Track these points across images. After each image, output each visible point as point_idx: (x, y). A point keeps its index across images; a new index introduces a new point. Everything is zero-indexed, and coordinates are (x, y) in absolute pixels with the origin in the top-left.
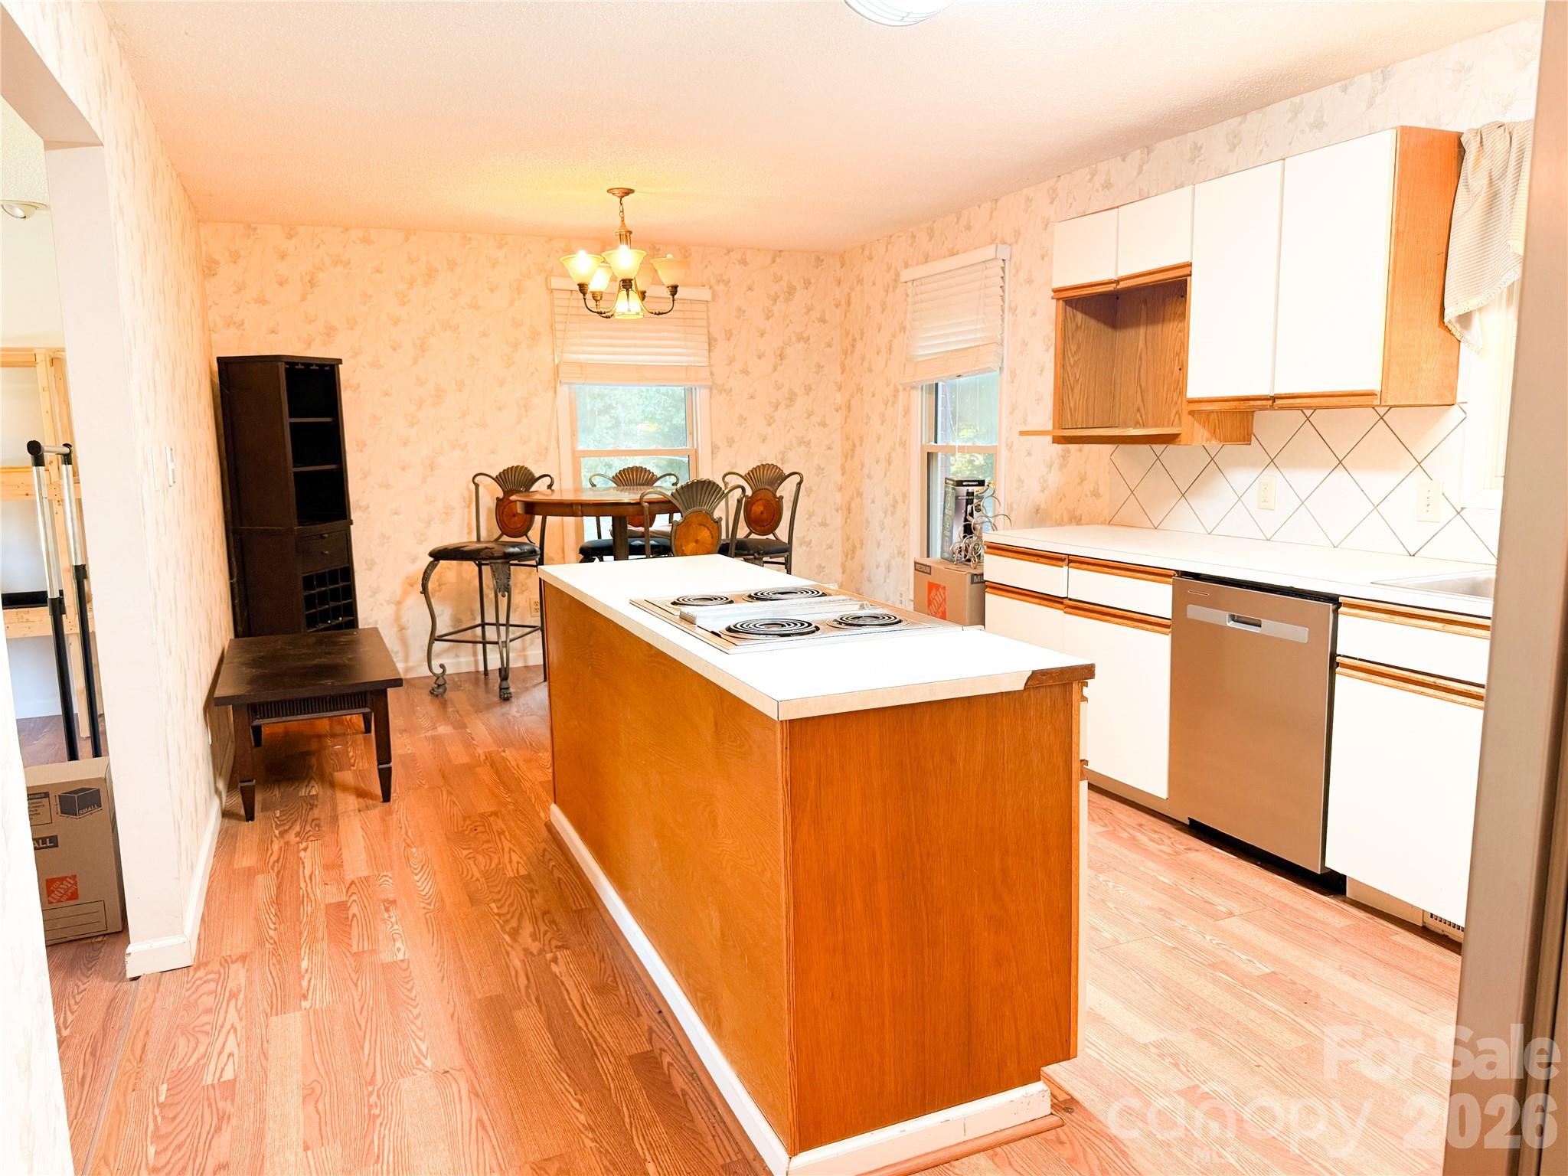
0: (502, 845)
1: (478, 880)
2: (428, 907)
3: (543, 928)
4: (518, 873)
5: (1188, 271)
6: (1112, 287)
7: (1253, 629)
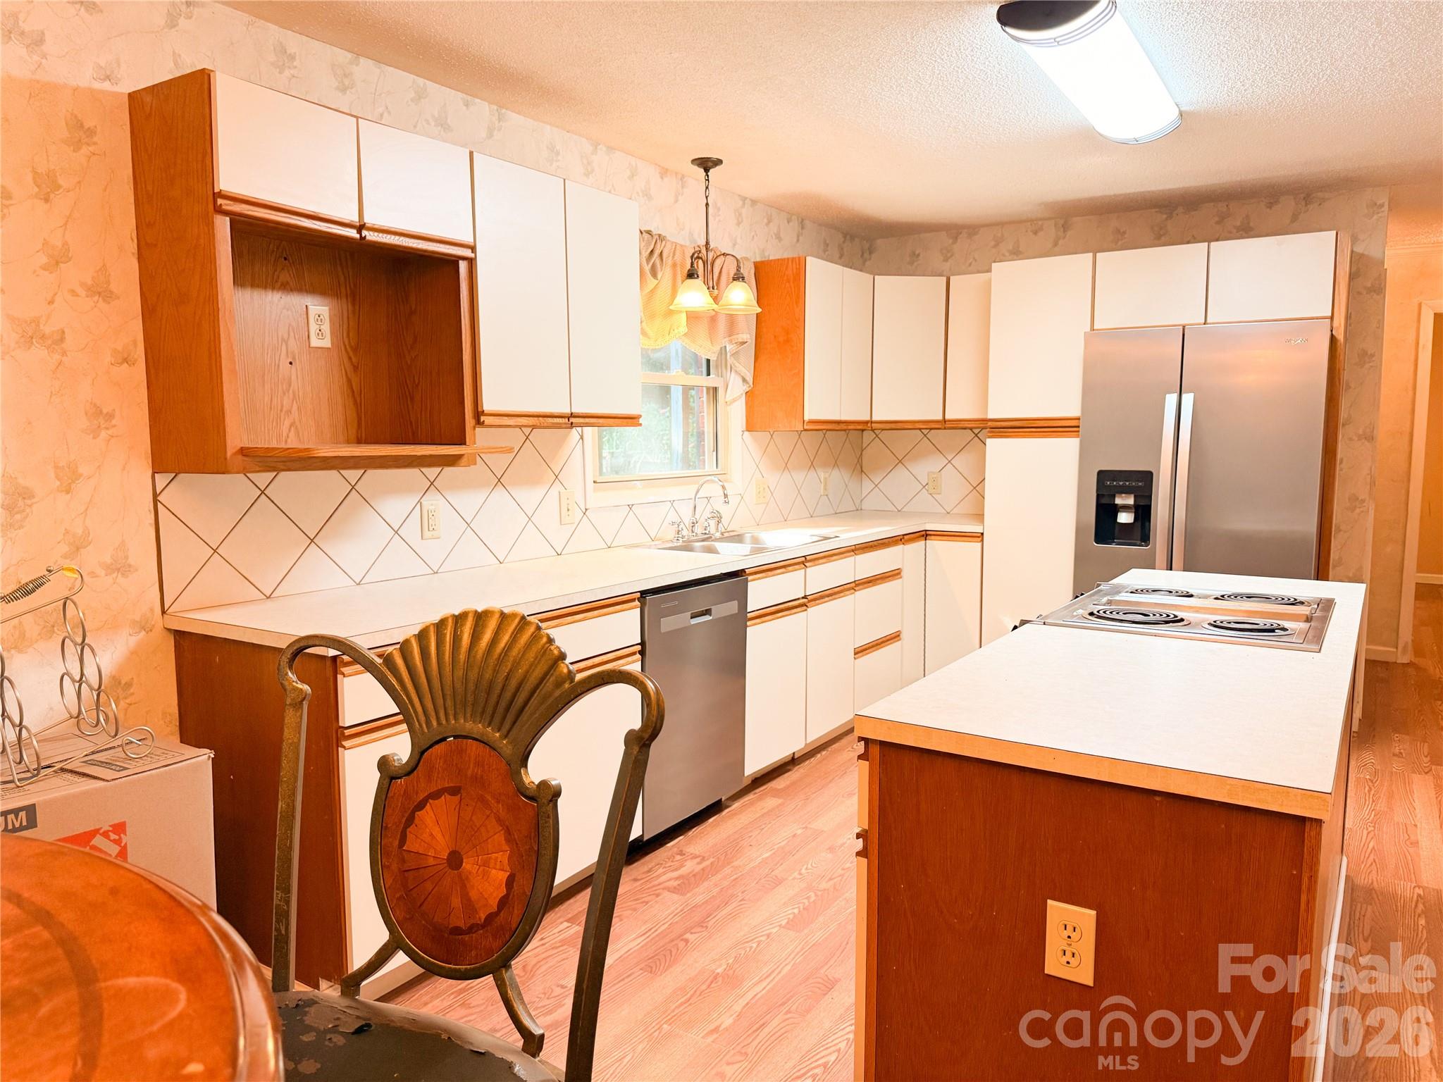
5: (467, 253)
6: (353, 233)
7: (707, 618)
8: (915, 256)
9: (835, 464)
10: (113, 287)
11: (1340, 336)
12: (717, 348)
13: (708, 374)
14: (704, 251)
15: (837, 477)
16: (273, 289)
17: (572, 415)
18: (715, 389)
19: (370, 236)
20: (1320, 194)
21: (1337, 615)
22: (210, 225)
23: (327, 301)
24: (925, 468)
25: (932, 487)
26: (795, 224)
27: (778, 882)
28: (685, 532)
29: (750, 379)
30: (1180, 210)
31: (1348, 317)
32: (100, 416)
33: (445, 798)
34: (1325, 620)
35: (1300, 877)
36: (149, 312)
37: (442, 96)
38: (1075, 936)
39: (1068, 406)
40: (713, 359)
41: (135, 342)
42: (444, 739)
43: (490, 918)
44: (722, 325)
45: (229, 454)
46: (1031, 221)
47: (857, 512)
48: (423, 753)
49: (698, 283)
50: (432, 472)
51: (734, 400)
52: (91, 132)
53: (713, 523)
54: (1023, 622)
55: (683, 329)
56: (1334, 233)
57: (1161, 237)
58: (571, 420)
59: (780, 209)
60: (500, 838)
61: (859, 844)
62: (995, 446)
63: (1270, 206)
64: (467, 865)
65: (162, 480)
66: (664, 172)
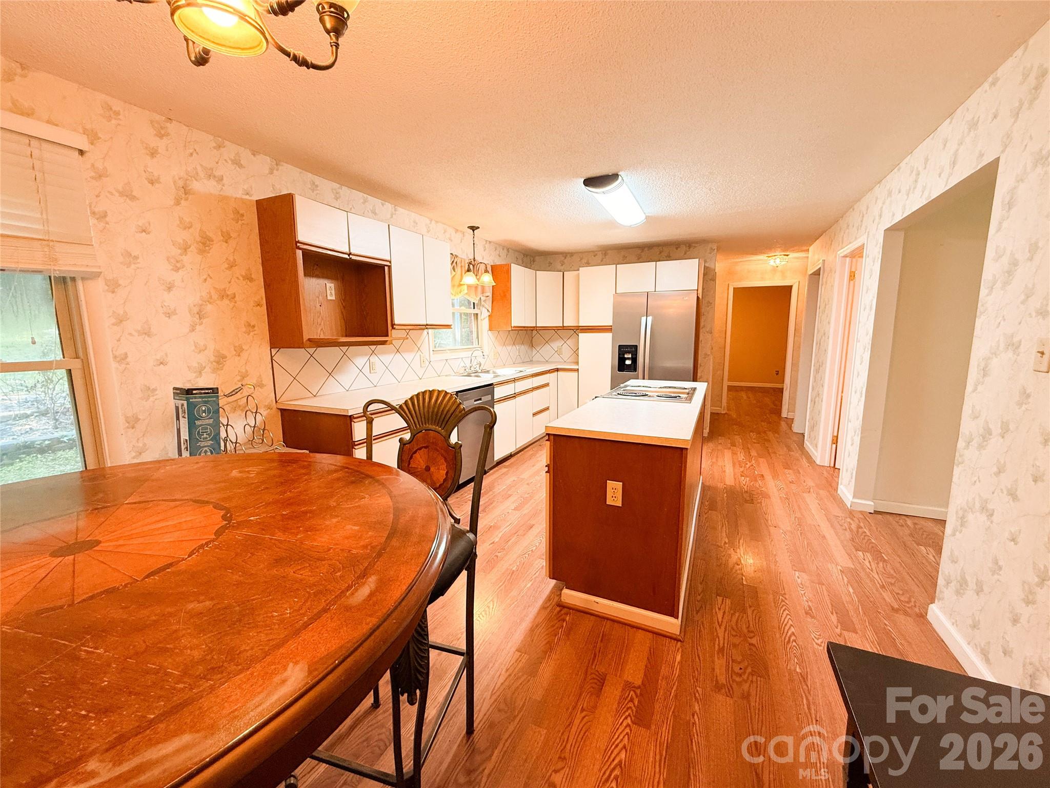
0: (724, 635)
1: (750, 607)
2: (783, 599)
3: (724, 559)
4: (723, 599)
5: (388, 264)
6: (346, 256)
7: (480, 401)
8: (550, 263)
9: (523, 343)
10: (253, 276)
11: (700, 297)
12: (478, 298)
13: (474, 308)
14: (472, 261)
15: (523, 348)
16: (313, 277)
17: (427, 325)
18: (477, 314)
19: (354, 258)
20: (694, 245)
21: (697, 392)
22: (295, 253)
23: (333, 281)
24: (556, 344)
25: (559, 352)
26: (505, 250)
27: (510, 496)
28: (467, 370)
29: (490, 310)
30: (646, 249)
31: (703, 289)
32: (250, 327)
33: (423, 449)
34: (693, 394)
35: (681, 467)
36: (267, 286)
37: (374, 202)
38: (616, 491)
39: (609, 322)
40: (476, 302)
41: (262, 298)
42: (421, 431)
43: (441, 485)
44: (479, 289)
45: (304, 340)
46: (593, 251)
47: (531, 362)
48: (414, 436)
49: (471, 273)
50: (373, 347)
51: (484, 319)
52: (242, 215)
53: (478, 366)
54: (596, 397)
55: (466, 291)
56: (698, 260)
57: (640, 260)
58: (427, 326)
59: (500, 245)
60: (443, 460)
61: (546, 469)
62: (582, 336)
63: (677, 249)
64: (432, 469)
65: (274, 351)
66: (457, 231)
